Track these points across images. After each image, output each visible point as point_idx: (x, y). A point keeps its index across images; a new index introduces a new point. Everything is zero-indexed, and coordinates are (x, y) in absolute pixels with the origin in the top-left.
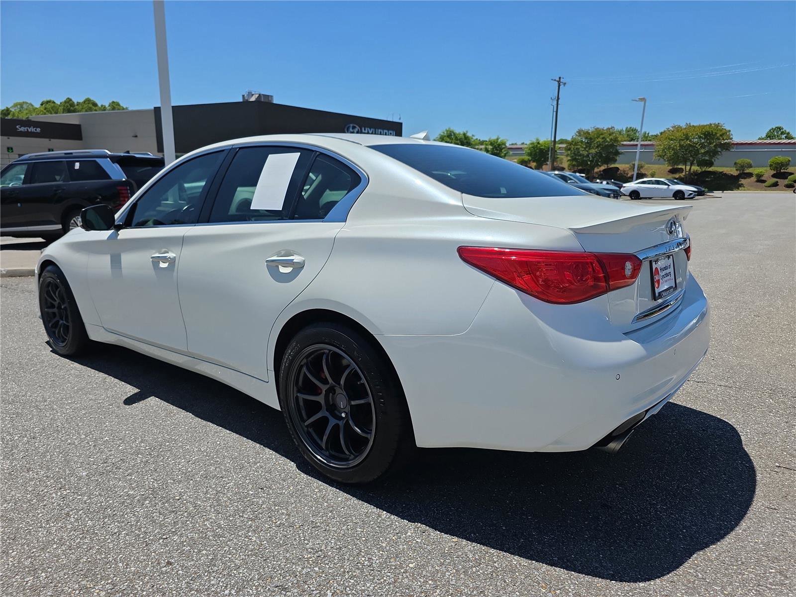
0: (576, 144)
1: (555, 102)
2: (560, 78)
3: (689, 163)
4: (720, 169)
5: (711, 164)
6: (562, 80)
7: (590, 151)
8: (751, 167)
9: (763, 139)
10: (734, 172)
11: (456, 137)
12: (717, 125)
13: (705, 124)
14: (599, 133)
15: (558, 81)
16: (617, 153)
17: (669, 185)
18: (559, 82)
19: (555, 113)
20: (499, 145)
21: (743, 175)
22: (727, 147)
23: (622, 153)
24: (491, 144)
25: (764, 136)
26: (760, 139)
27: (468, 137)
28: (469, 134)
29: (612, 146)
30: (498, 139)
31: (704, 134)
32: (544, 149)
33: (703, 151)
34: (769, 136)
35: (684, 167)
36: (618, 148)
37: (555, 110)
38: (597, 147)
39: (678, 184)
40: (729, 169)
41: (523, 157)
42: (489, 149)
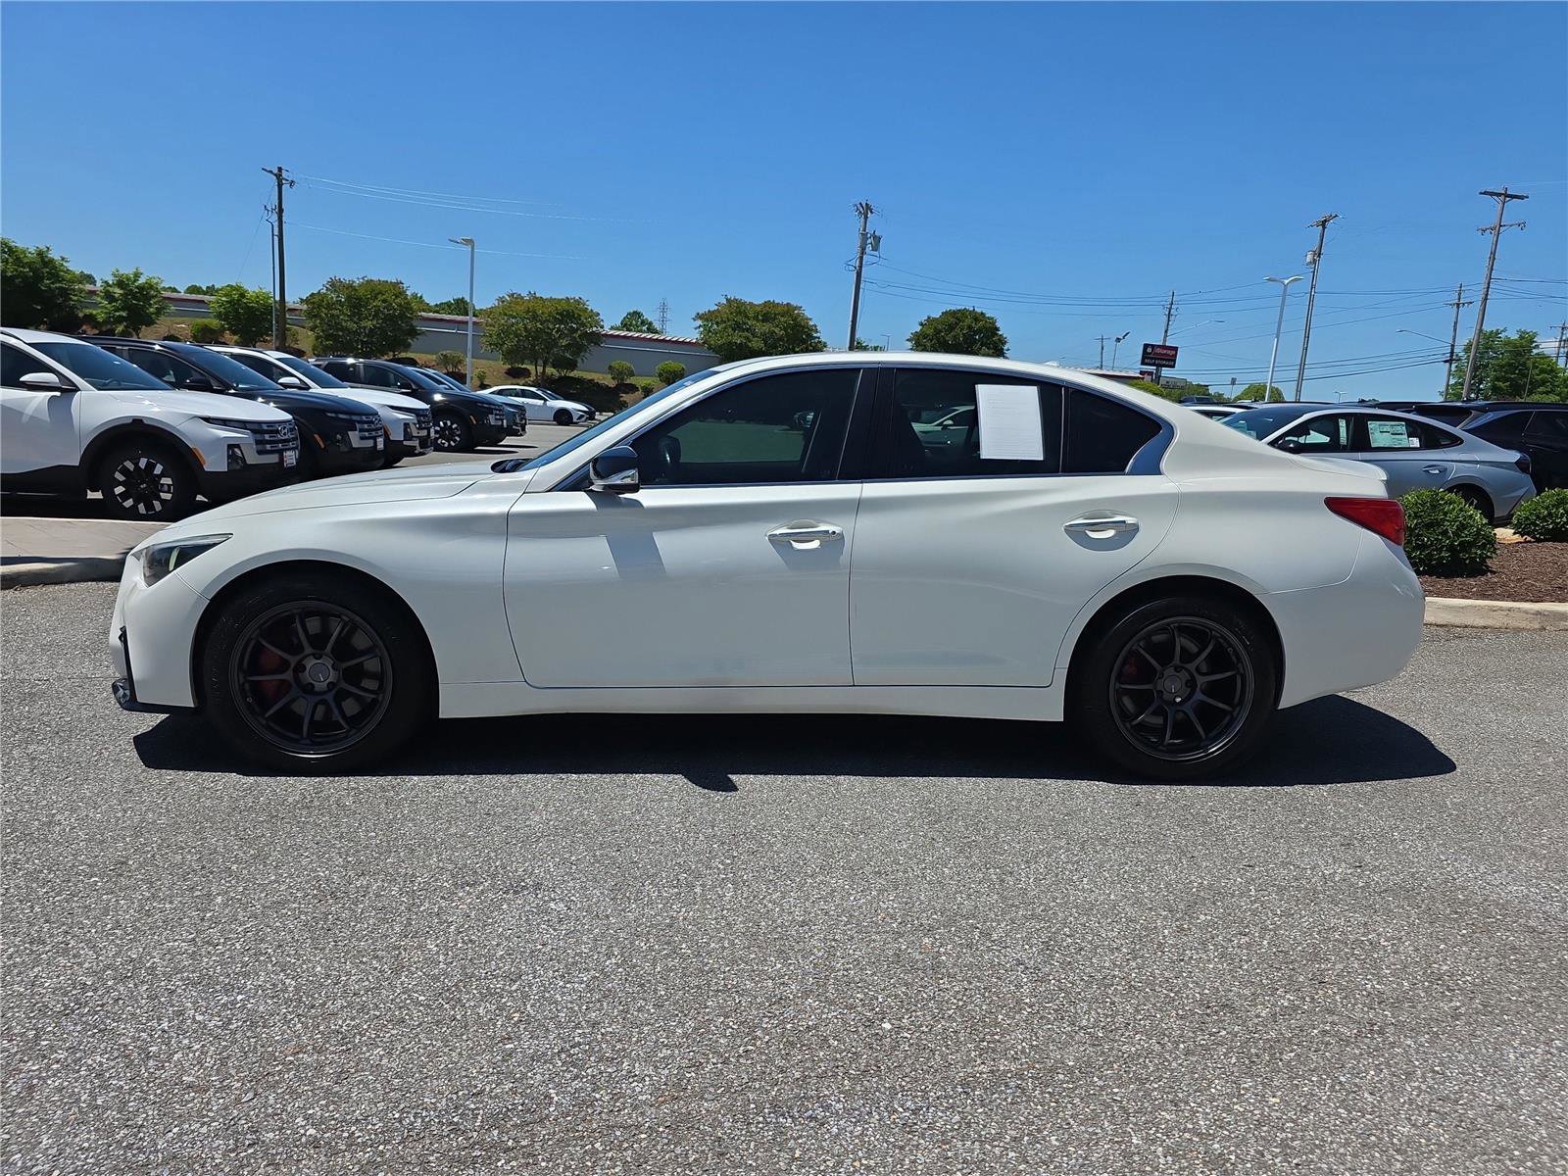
0: (329, 306)
1: (275, 217)
2: (280, 169)
3: (540, 362)
4: (588, 376)
5: (573, 366)
6: (284, 174)
7: (363, 324)
8: (634, 375)
9: (617, 329)
10: (608, 381)
11: (18, 259)
12: (578, 302)
13: (560, 297)
14: (375, 289)
15: (275, 175)
16: (413, 333)
17: (545, 400)
18: (279, 176)
19: (276, 239)
20: (141, 288)
21: (623, 388)
22: (597, 338)
23: (423, 333)
24: (120, 284)
25: (619, 324)
26: (612, 328)
27: (52, 261)
28: (55, 255)
29: (402, 316)
30: (137, 275)
31: (561, 314)
32: (257, 310)
33: (564, 342)
34: (625, 326)
35: (531, 368)
36: (414, 323)
37: (276, 232)
38: (376, 316)
39: (557, 399)
40: (600, 376)
41: (206, 321)
42: (116, 295)
